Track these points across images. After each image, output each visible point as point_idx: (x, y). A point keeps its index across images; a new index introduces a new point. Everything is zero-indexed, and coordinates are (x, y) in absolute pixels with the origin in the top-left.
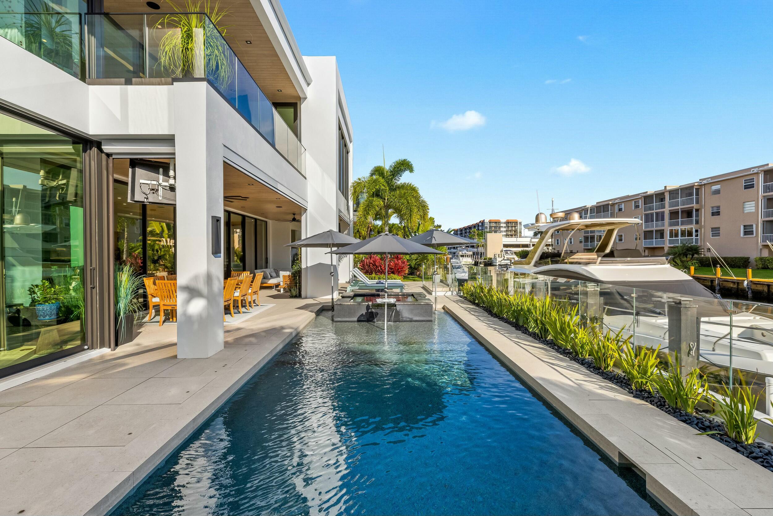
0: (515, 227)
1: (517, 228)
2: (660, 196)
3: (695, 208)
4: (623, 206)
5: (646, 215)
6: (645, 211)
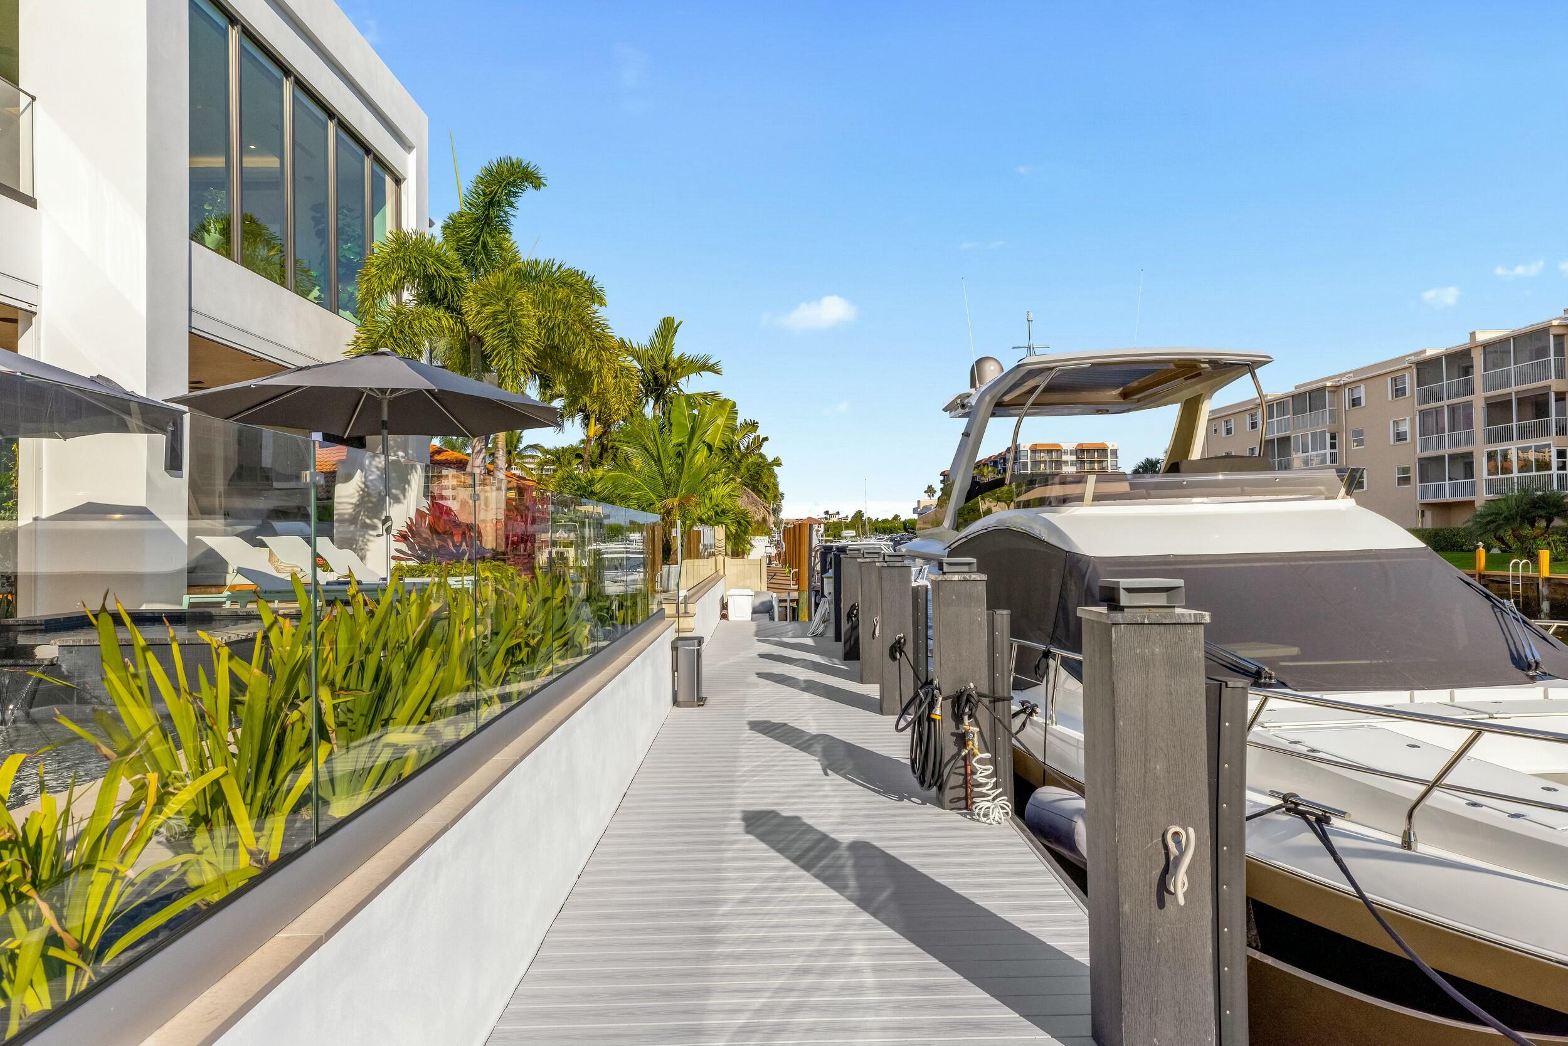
2: (1460, 360)
3: (1554, 388)
4: (1361, 392)
5: (1423, 414)
6: (1420, 403)
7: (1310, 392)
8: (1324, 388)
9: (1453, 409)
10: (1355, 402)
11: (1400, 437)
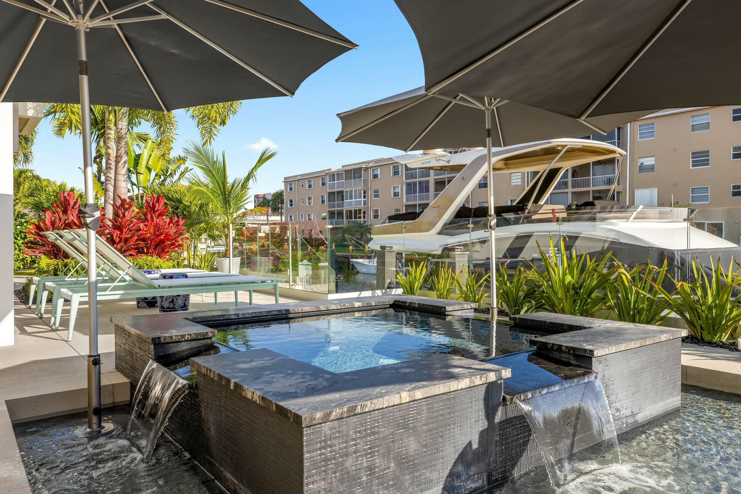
4: (378, 172)
5: (408, 185)
6: (406, 179)
7: (354, 169)
8: (360, 169)
9: (420, 183)
10: (375, 176)
11: (396, 194)
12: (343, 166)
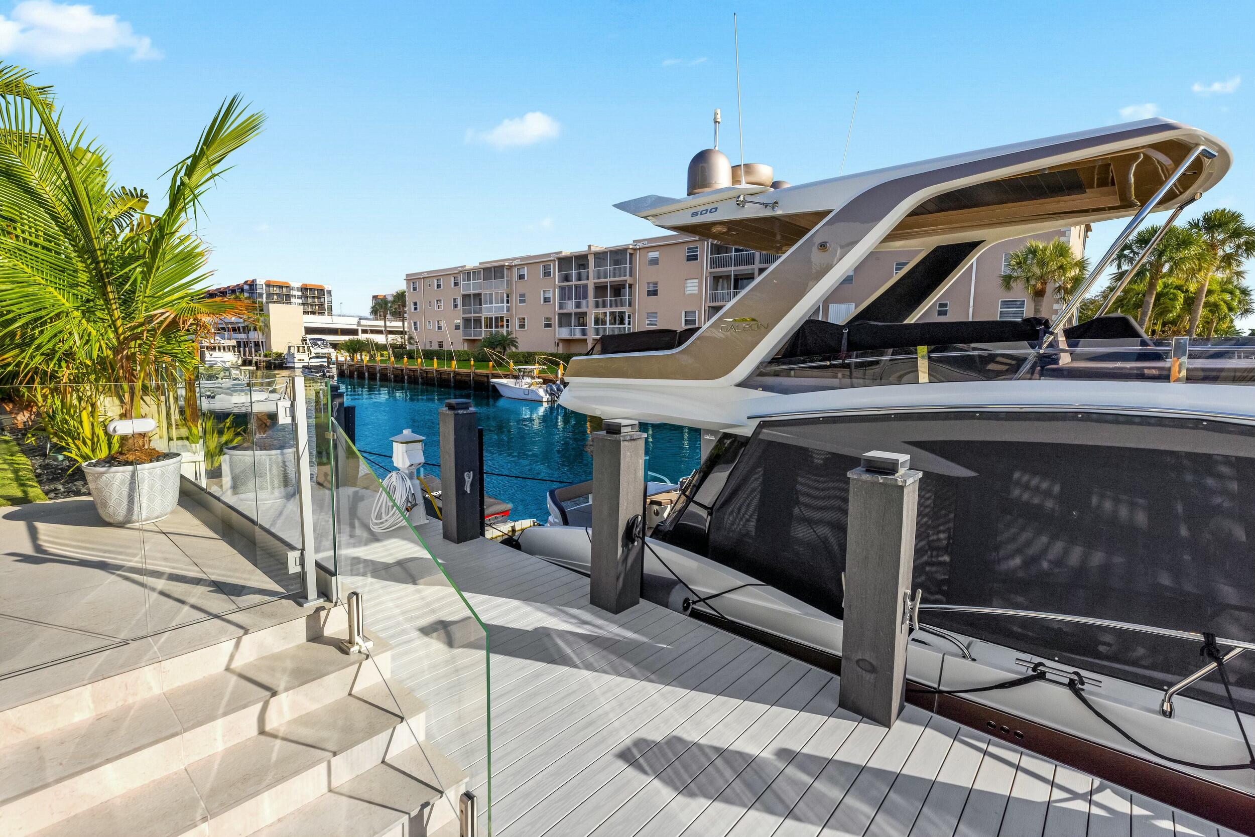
0: (319, 298)
1: (322, 300)
2: (581, 260)
3: (628, 282)
4: (525, 271)
5: (562, 289)
6: (559, 282)
7: (494, 267)
8: (503, 266)
9: (577, 287)
10: (521, 277)
11: (547, 300)
12: (480, 263)
